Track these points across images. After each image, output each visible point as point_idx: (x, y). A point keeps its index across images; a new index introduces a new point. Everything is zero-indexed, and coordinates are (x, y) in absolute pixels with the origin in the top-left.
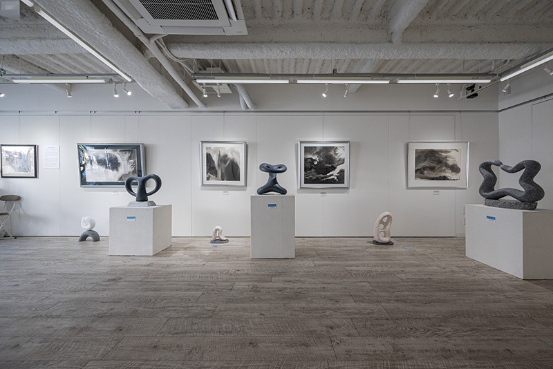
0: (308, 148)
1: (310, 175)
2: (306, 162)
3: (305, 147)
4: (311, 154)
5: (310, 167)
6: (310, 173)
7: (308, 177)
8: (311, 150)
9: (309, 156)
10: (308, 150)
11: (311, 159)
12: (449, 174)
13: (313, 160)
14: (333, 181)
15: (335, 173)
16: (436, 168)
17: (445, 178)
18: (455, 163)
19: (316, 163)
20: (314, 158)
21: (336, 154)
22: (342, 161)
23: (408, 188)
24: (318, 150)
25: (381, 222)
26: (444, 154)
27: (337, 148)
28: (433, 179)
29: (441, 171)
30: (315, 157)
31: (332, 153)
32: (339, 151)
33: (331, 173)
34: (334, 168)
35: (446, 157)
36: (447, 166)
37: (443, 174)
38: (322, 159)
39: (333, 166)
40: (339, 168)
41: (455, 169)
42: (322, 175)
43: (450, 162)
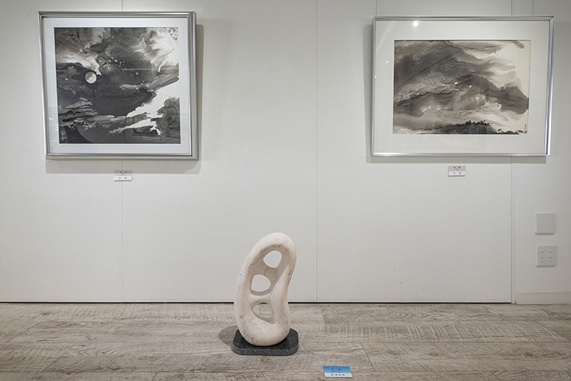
0: (67, 31)
1: (77, 115)
2: (61, 76)
3: (56, 30)
4: (77, 52)
5: (74, 92)
6: (76, 110)
7: (72, 123)
8: (74, 39)
9: (72, 58)
10: (66, 38)
11: (78, 66)
12: (493, 114)
13: (82, 71)
14: (146, 135)
15: (152, 109)
16: (458, 97)
17: (483, 128)
18: (513, 81)
19: (92, 79)
20: (85, 64)
21: (154, 53)
22: (171, 76)
23: (373, 159)
24: (96, 40)
25: (258, 266)
26: (481, 56)
27: (153, 33)
28: (448, 129)
29: (469, 108)
30: (90, 62)
31: (140, 48)
32: (162, 43)
33: (139, 111)
34: (147, 96)
35: (487, 64)
36: (489, 90)
37: (478, 116)
38: (109, 68)
39: (143, 90)
40: (162, 95)
41: (513, 100)
42: (112, 118)
43: (499, 79)
